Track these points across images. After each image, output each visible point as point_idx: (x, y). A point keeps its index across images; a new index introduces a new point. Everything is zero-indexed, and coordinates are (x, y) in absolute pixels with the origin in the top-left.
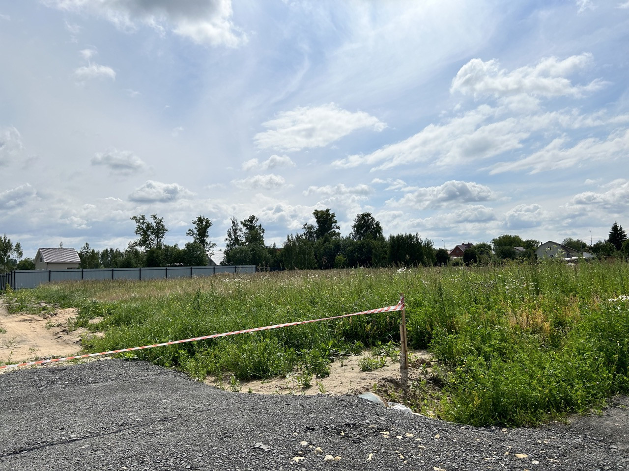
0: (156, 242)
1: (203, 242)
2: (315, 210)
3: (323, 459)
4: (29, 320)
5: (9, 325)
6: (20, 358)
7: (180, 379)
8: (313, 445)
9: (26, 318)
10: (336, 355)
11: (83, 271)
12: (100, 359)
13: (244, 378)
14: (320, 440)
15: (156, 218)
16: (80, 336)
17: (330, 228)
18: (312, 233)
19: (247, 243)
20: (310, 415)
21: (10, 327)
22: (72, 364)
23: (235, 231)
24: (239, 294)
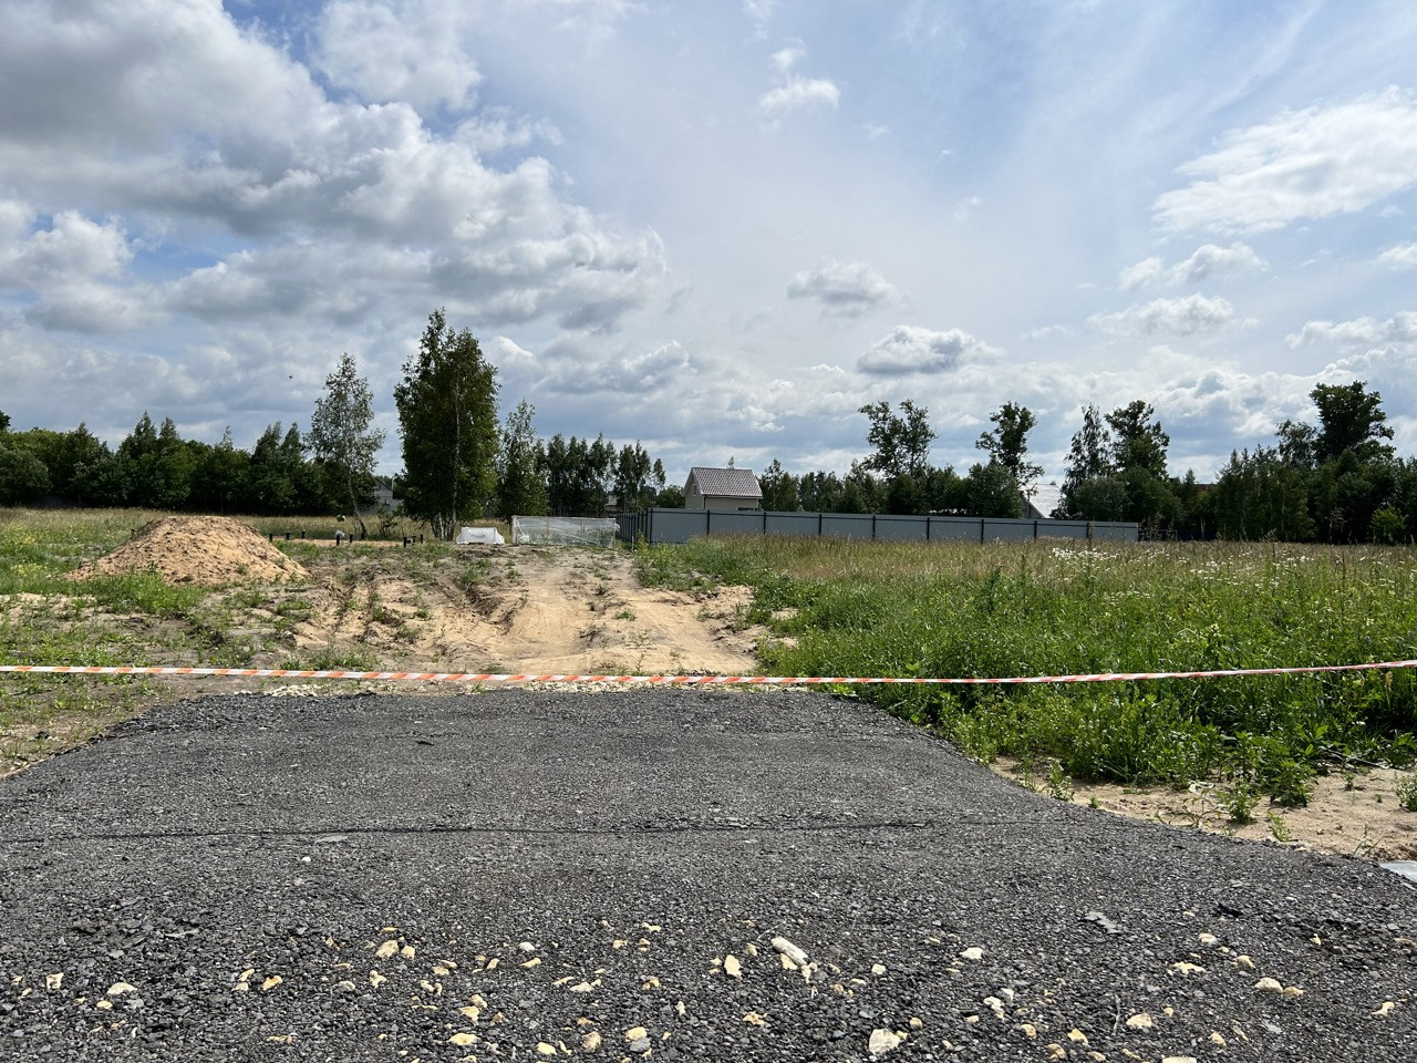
0: (909, 461)
1: (1012, 462)
2: (1318, 386)
3: (1254, 983)
4: (672, 601)
5: (640, 606)
6: (655, 668)
7: (937, 752)
8: (1232, 947)
9: (667, 597)
10: (1336, 761)
11: (765, 515)
12: (789, 689)
13: (1085, 774)
14: (1253, 942)
15: (910, 408)
16: (755, 641)
17: (1363, 431)
18: (1306, 445)
19: (1120, 470)
20: (1233, 881)
21: (642, 611)
22: (738, 690)
23: (1091, 438)
24: (1087, 586)
